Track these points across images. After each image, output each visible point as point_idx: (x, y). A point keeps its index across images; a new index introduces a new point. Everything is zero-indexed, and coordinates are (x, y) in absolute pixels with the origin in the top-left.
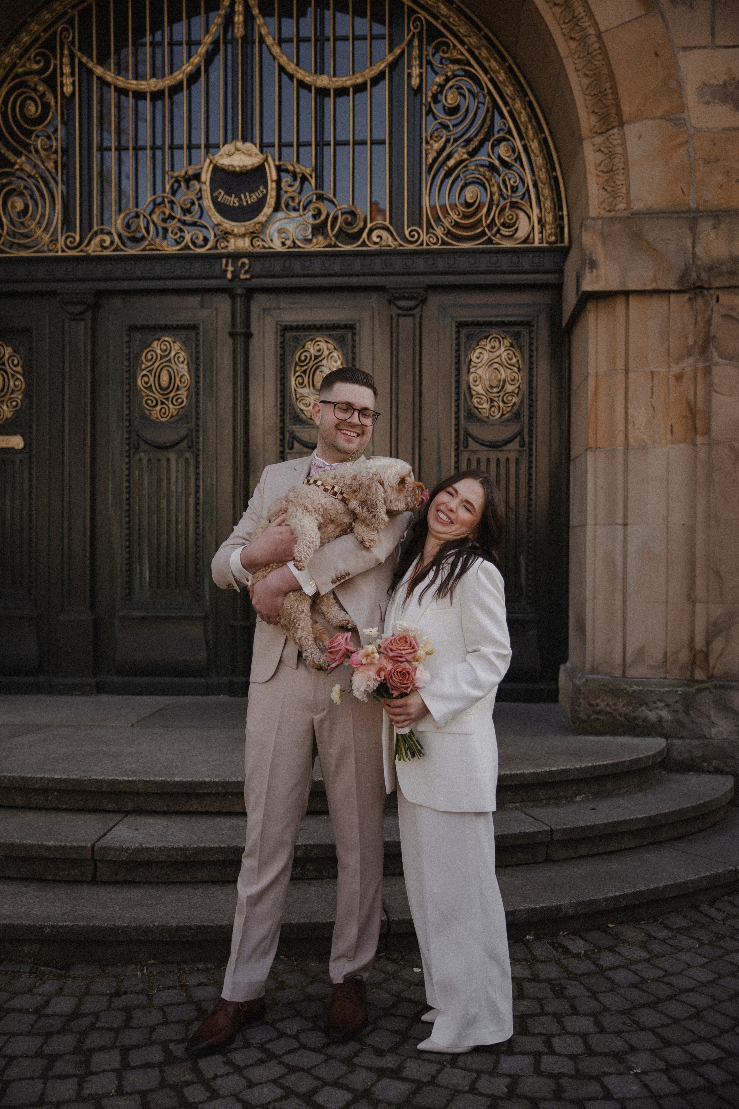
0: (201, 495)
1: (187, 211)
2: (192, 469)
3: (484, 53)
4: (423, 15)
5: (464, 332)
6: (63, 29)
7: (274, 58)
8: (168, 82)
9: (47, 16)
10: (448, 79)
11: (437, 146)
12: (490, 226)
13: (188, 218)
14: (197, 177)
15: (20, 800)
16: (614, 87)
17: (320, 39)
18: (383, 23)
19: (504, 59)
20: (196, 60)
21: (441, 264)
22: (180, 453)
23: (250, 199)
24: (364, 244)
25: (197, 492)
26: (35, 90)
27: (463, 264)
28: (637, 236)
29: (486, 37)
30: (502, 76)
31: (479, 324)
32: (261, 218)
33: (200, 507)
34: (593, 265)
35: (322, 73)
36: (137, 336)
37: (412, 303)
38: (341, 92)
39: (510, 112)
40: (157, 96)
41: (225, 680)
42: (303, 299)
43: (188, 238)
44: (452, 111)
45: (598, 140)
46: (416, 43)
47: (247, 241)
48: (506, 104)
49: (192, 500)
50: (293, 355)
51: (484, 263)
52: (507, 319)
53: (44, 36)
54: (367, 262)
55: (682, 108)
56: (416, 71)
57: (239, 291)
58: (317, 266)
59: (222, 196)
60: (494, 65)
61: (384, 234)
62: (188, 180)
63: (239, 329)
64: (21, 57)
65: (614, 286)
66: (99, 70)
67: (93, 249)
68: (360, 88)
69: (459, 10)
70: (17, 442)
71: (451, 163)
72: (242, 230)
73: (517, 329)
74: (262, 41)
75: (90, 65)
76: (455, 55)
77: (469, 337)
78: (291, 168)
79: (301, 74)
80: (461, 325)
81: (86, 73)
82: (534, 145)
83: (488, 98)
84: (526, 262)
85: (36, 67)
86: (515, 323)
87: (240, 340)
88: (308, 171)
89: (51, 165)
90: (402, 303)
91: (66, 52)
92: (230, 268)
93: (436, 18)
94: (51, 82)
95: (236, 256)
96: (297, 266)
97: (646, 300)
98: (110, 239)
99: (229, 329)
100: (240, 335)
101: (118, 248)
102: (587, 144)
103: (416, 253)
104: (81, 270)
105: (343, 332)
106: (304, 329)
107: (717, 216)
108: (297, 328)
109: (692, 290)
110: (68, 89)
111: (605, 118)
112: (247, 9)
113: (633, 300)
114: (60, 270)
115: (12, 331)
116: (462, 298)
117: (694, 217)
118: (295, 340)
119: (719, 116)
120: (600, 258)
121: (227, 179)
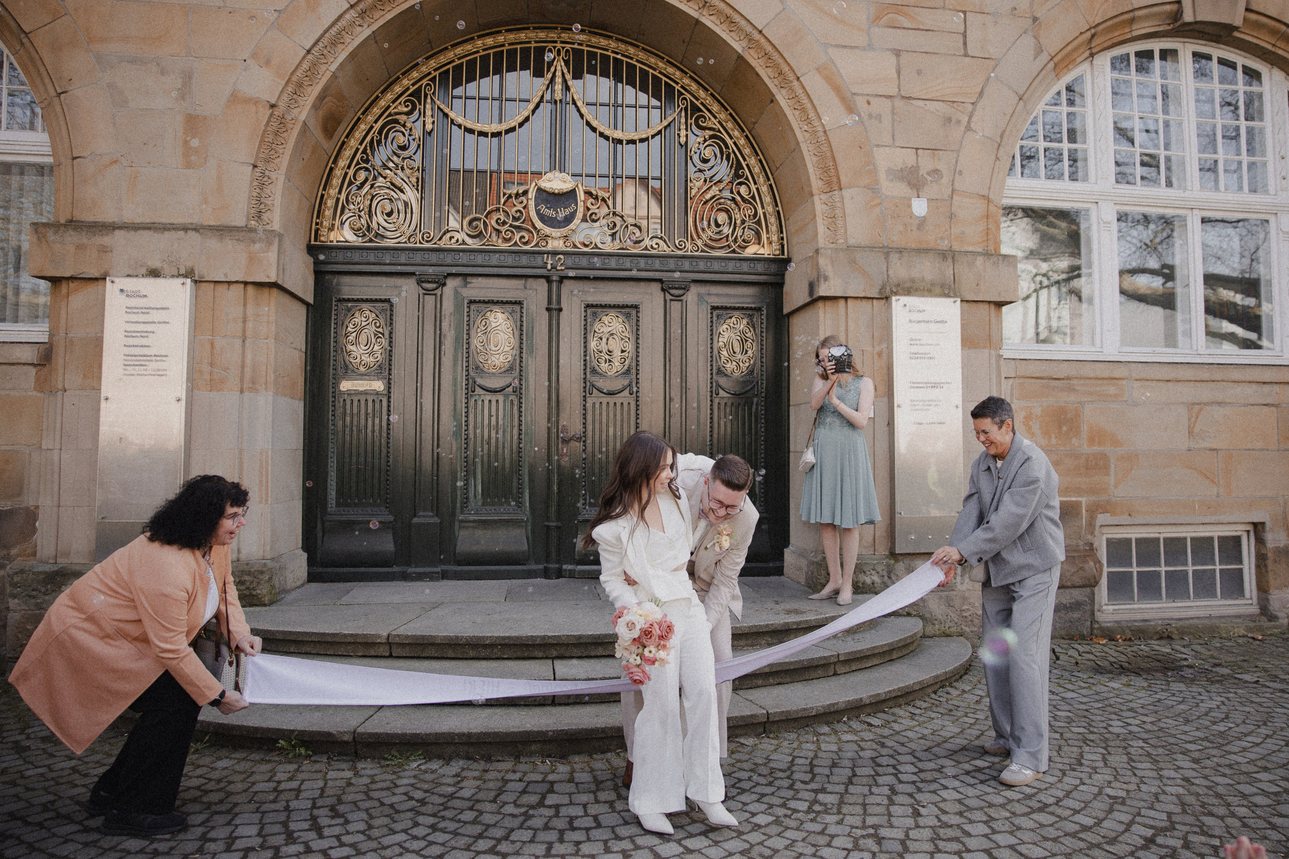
0: (523, 428)
1: (515, 219)
2: (516, 408)
3: (730, 125)
4: (688, 96)
5: (715, 313)
6: (428, 85)
7: (582, 116)
8: (504, 127)
9: (416, 75)
10: (705, 141)
11: (699, 184)
12: (735, 241)
13: (517, 224)
14: (525, 193)
15: (472, 654)
16: (835, 165)
17: (616, 106)
18: (660, 101)
19: (743, 131)
20: (525, 112)
21: (702, 265)
22: (506, 396)
23: (564, 212)
24: (646, 248)
25: (520, 425)
26: (404, 126)
27: (716, 266)
28: (852, 261)
29: (731, 115)
30: (742, 142)
31: (726, 308)
32: (572, 226)
33: (523, 436)
34: (826, 279)
35: (616, 128)
36: (473, 307)
37: (680, 292)
38: (632, 142)
39: (747, 165)
40: (497, 135)
41: (541, 567)
42: (601, 285)
43: (517, 237)
44: (705, 161)
45: (823, 197)
46: (683, 114)
47: (561, 242)
48: (745, 160)
49: (516, 432)
50: (592, 325)
51: (731, 266)
52: (745, 305)
53: (412, 89)
54: (650, 262)
55: (877, 182)
56: (683, 133)
57: (554, 278)
58: (613, 263)
59: (543, 209)
60: (736, 133)
61: (661, 243)
62: (517, 195)
63: (554, 306)
64: (393, 102)
65: (838, 293)
66: (452, 115)
67: (444, 243)
68: (642, 140)
69: (712, 95)
70: (378, 385)
71: (708, 196)
72: (559, 234)
73: (750, 312)
74: (574, 103)
75: (447, 110)
76: (710, 125)
77: (718, 316)
78: (594, 192)
79: (601, 128)
80: (714, 308)
81: (443, 115)
82: (764, 189)
83: (732, 155)
84: (760, 267)
85: (406, 110)
86: (751, 309)
87: (555, 313)
88: (606, 195)
89: (413, 180)
90: (673, 291)
91: (429, 100)
92: (550, 262)
93: (697, 99)
95: (555, 253)
96: (597, 262)
97: (859, 302)
98: (457, 236)
99: (545, 304)
100: (554, 310)
101: (464, 243)
102: (816, 198)
103: (684, 257)
104: (434, 258)
105: (630, 310)
106: (601, 306)
107: (900, 251)
108: (596, 306)
109: (887, 298)
110: (429, 127)
111: (829, 183)
112: (565, 81)
113: (849, 301)
114: (418, 257)
115: (376, 301)
116: (715, 289)
117: (887, 251)
118: (594, 314)
119: (900, 190)
120: (831, 274)
121: (548, 197)
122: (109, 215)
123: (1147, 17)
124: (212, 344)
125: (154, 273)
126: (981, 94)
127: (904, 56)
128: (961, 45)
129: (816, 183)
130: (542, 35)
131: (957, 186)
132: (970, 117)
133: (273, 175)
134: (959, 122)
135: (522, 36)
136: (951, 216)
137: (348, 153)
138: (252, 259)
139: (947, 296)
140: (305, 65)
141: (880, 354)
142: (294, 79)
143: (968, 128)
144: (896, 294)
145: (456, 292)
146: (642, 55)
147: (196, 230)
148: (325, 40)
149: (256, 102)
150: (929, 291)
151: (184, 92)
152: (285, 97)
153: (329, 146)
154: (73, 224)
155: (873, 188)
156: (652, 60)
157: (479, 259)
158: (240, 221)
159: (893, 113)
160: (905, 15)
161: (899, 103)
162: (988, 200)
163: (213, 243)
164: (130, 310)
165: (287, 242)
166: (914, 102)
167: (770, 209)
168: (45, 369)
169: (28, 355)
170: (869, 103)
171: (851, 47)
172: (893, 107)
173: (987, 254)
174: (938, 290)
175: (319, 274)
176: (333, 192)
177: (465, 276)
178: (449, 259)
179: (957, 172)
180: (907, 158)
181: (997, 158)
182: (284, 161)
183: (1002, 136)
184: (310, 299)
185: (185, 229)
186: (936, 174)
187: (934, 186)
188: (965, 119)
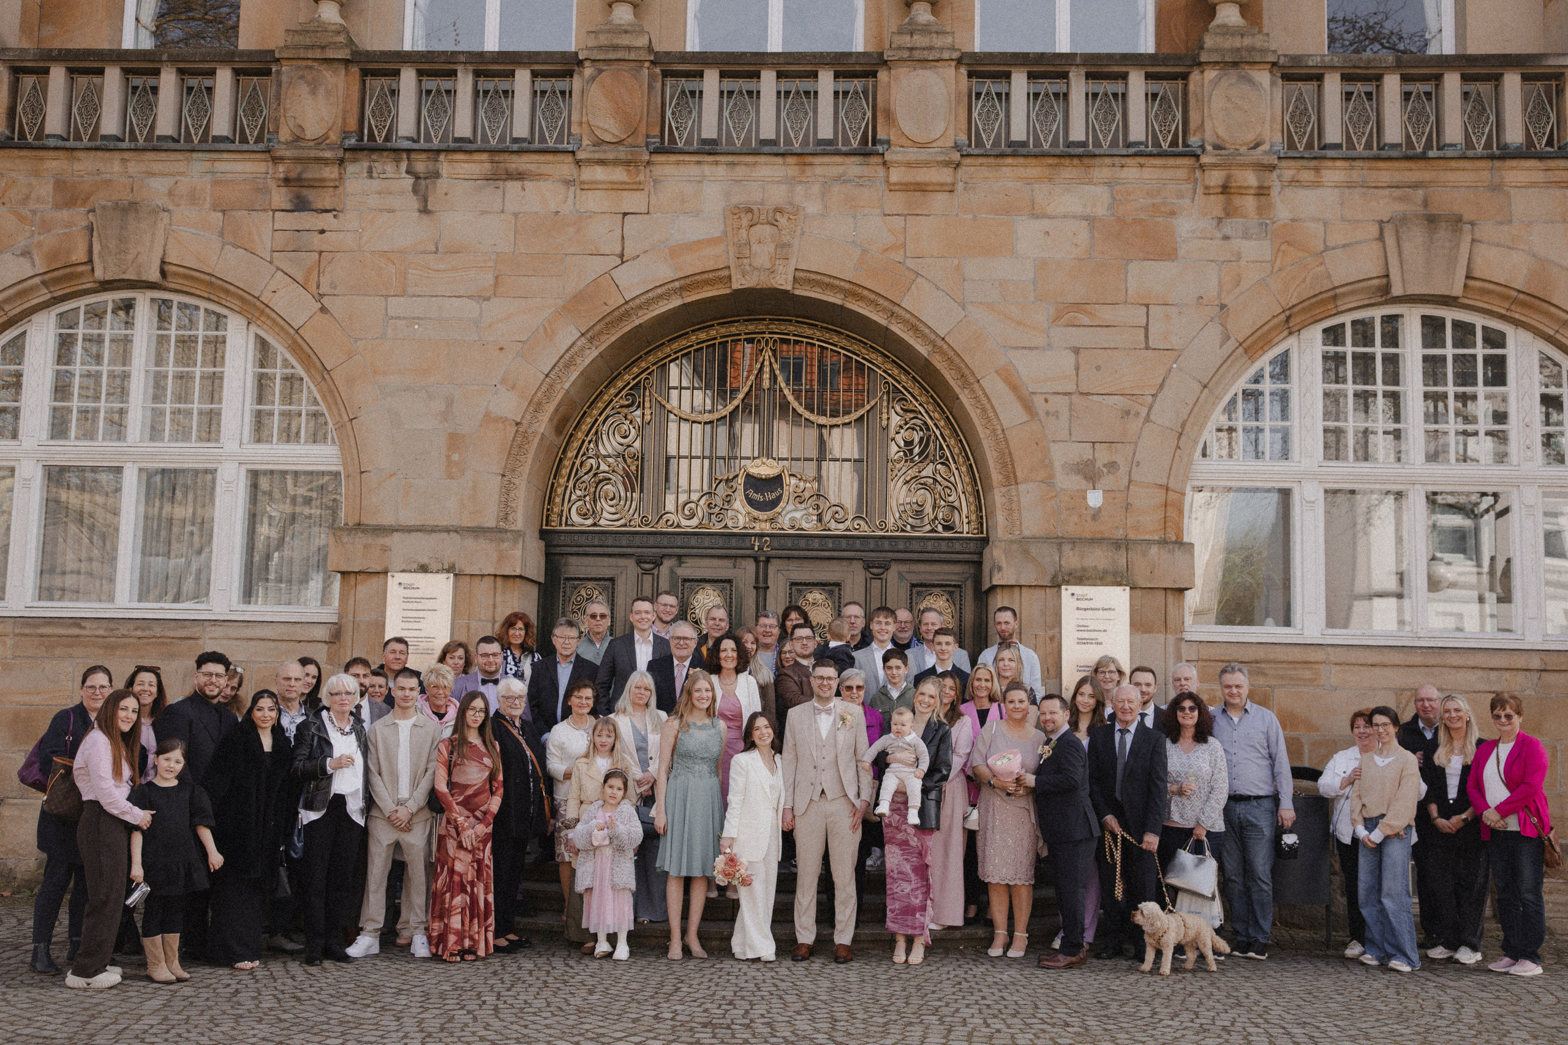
1: (726, 502)
3: (931, 407)
4: (890, 380)
5: (916, 590)
6: (646, 378)
7: (789, 402)
8: (717, 416)
9: (636, 370)
10: (907, 423)
11: (899, 466)
12: (934, 520)
13: (727, 506)
14: (735, 477)
16: (1012, 460)
17: (822, 391)
19: (943, 411)
20: (736, 403)
21: (901, 546)
23: (771, 496)
24: (847, 530)
26: (625, 419)
27: (915, 546)
28: (1026, 552)
29: (932, 398)
30: (943, 423)
31: (925, 585)
32: (778, 509)
34: (1000, 569)
35: (822, 413)
36: (687, 584)
37: (880, 571)
38: (835, 427)
39: (948, 446)
40: (709, 424)
42: (806, 564)
43: (727, 520)
44: (908, 443)
45: (1004, 490)
46: (885, 397)
47: (769, 524)
51: (929, 545)
52: (946, 582)
53: (633, 383)
54: (851, 542)
55: (1052, 476)
56: (885, 416)
57: (762, 558)
58: (816, 543)
59: (752, 493)
60: (936, 415)
61: (862, 523)
62: (727, 481)
63: (761, 585)
64: (616, 395)
65: (1013, 583)
66: (668, 407)
67: (661, 527)
69: (913, 378)
71: (909, 477)
72: (766, 517)
73: (951, 589)
74: (782, 391)
75: (664, 403)
76: (911, 407)
77: (918, 593)
78: (800, 476)
79: (807, 415)
80: (913, 586)
81: (660, 407)
82: (964, 469)
83: (933, 436)
84: (957, 546)
85: (627, 402)
86: (950, 585)
87: (762, 591)
88: (811, 478)
89: (633, 468)
90: (874, 570)
91: (647, 393)
92: (757, 543)
93: (899, 383)
95: (761, 536)
96: (802, 543)
97: (1032, 591)
98: (672, 517)
99: (753, 583)
100: (761, 588)
101: (678, 526)
102: (996, 491)
103: (883, 537)
104: (652, 540)
105: (832, 588)
106: (805, 584)
107: (1074, 542)
108: (801, 584)
109: (1059, 586)
110: (647, 418)
111: (1007, 478)
112: (772, 370)
113: (1024, 590)
114: (637, 540)
115: (600, 579)
116: (915, 567)
117: (1059, 542)
118: (799, 591)
119: (1075, 482)
120: (1004, 565)
121: (754, 483)
122: (387, 520)
123: (1352, 293)
124: (469, 628)
125: (424, 569)
126: (1162, 386)
127: (1083, 353)
128: (1142, 338)
129: (996, 476)
130: (751, 328)
131: (1134, 477)
132: (1151, 408)
133: (517, 481)
134: (1138, 414)
135: (733, 330)
136: (1128, 507)
137: (575, 445)
138: (502, 558)
139: (1120, 584)
140: (544, 388)
141: (1052, 639)
142: (536, 399)
143: (1147, 419)
144: (1068, 583)
145: (672, 572)
146: (844, 343)
147: (456, 531)
148: (560, 365)
149: (504, 420)
150: (1101, 579)
151: (446, 415)
152: (528, 417)
153: (561, 441)
154: (359, 527)
155: (1048, 481)
156: (855, 348)
157: (693, 541)
158: (490, 523)
159: (1071, 410)
160: (1086, 313)
161: (1075, 399)
162: (1167, 489)
163: (470, 542)
164: (407, 600)
165: (528, 539)
166: (1095, 398)
167: (969, 489)
168: (335, 647)
169: (322, 633)
170: (1046, 401)
171: (1030, 348)
172: (1071, 404)
173: (1163, 542)
174: (1109, 578)
175: (548, 556)
176: (562, 481)
177: (680, 557)
178: (665, 541)
179: (1134, 463)
180: (1086, 452)
181: (1178, 447)
182: (526, 469)
183: (1183, 426)
184: (542, 580)
185: (447, 530)
186: (1112, 466)
187: (1111, 476)
188: (1144, 411)
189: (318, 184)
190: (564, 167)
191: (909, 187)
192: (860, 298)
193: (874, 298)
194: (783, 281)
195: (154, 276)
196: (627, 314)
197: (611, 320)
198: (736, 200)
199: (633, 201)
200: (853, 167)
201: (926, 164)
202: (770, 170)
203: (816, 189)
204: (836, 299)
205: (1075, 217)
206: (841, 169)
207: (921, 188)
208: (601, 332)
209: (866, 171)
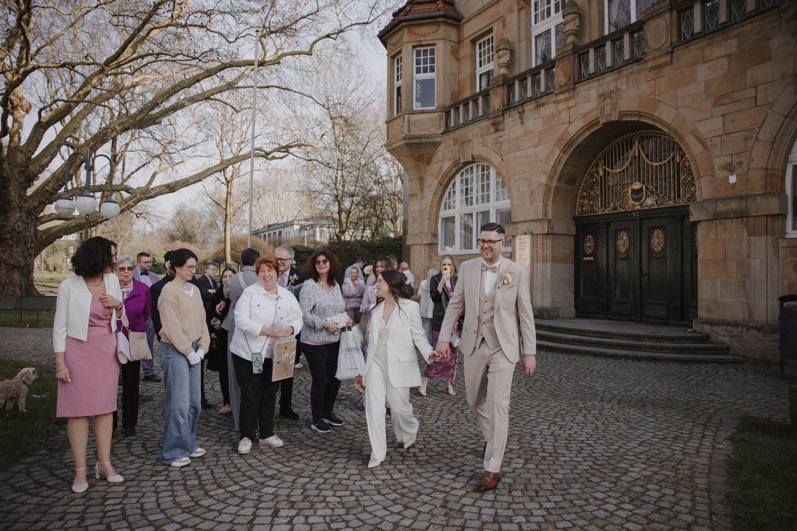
6: (600, 161)
7: (645, 160)
8: (622, 169)
9: (597, 159)
10: (686, 159)
11: (684, 177)
13: (626, 202)
14: (628, 192)
16: (698, 169)
18: (670, 147)
20: (628, 163)
22: (626, 260)
23: (639, 196)
24: (666, 205)
26: (595, 176)
28: (702, 206)
32: (642, 200)
35: (656, 161)
36: (617, 232)
38: (661, 166)
42: (653, 220)
43: (626, 207)
44: (687, 167)
46: (678, 150)
47: (639, 207)
50: (652, 235)
53: (596, 163)
54: (667, 210)
55: (714, 173)
56: (678, 158)
57: (638, 219)
58: (655, 212)
59: (633, 196)
61: (671, 202)
62: (626, 192)
63: (638, 229)
67: (606, 212)
68: (664, 164)
70: (592, 258)
71: (687, 181)
72: (638, 204)
74: (642, 156)
75: (606, 168)
78: (649, 187)
79: (651, 163)
81: (605, 170)
85: (595, 170)
87: (638, 231)
88: (653, 187)
89: (598, 193)
91: (601, 166)
92: (635, 214)
94: (598, 173)
95: (636, 211)
96: (650, 212)
97: (707, 222)
98: (610, 209)
99: (636, 229)
101: (612, 211)
103: (679, 206)
104: (604, 217)
105: (663, 228)
107: (723, 200)
108: (653, 227)
110: (601, 174)
112: (639, 149)
113: (704, 222)
114: (600, 217)
115: (592, 232)
117: (716, 201)
118: (652, 230)
119: (724, 173)
120: (694, 212)
121: (634, 192)
122: (518, 220)
126: (764, 122)
127: (727, 116)
128: (754, 102)
130: (631, 134)
131: (750, 166)
132: (758, 134)
134: (752, 138)
136: (748, 181)
137: (581, 187)
138: (543, 227)
142: (551, 175)
143: (757, 139)
146: (662, 133)
147: (533, 221)
149: (543, 184)
151: (529, 185)
152: (549, 182)
154: (514, 222)
155: (713, 176)
158: (541, 217)
159: (722, 142)
160: (727, 98)
161: (723, 137)
162: (767, 169)
163: (535, 224)
164: (520, 243)
165: (554, 221)
166: (732, 135)
170: (711, 141)
171: (704, 120)
172: (722, 139)
173: (765, 194)
175: (577, 226)
177: (614, 222)
179: (750, 160)
180: (728, 159)
181: (772, 149)
183: (775, 139)
184: (574, 234)
185: (530, 221)
186: (741, 163)
187: (739, 169)
188: (755, 136)
189: (499, 123)
190: (552, 98)
191: (653, 68)
192: (643, 116)
193: (646, 115)
194: (615, 117)
195: (470, 159)
196: (573, 142)
197: (568, 145)
198: (600, 92)
199: (572, 103)
200: (635, 67)
201: (660, 56)
202: (610, 78)
203: (624, 80)
204: (636, 119)
205: (722, 57)
206: (632, 69)
207: (660, 66)
208: (567, 150)
209: (641, 67)
